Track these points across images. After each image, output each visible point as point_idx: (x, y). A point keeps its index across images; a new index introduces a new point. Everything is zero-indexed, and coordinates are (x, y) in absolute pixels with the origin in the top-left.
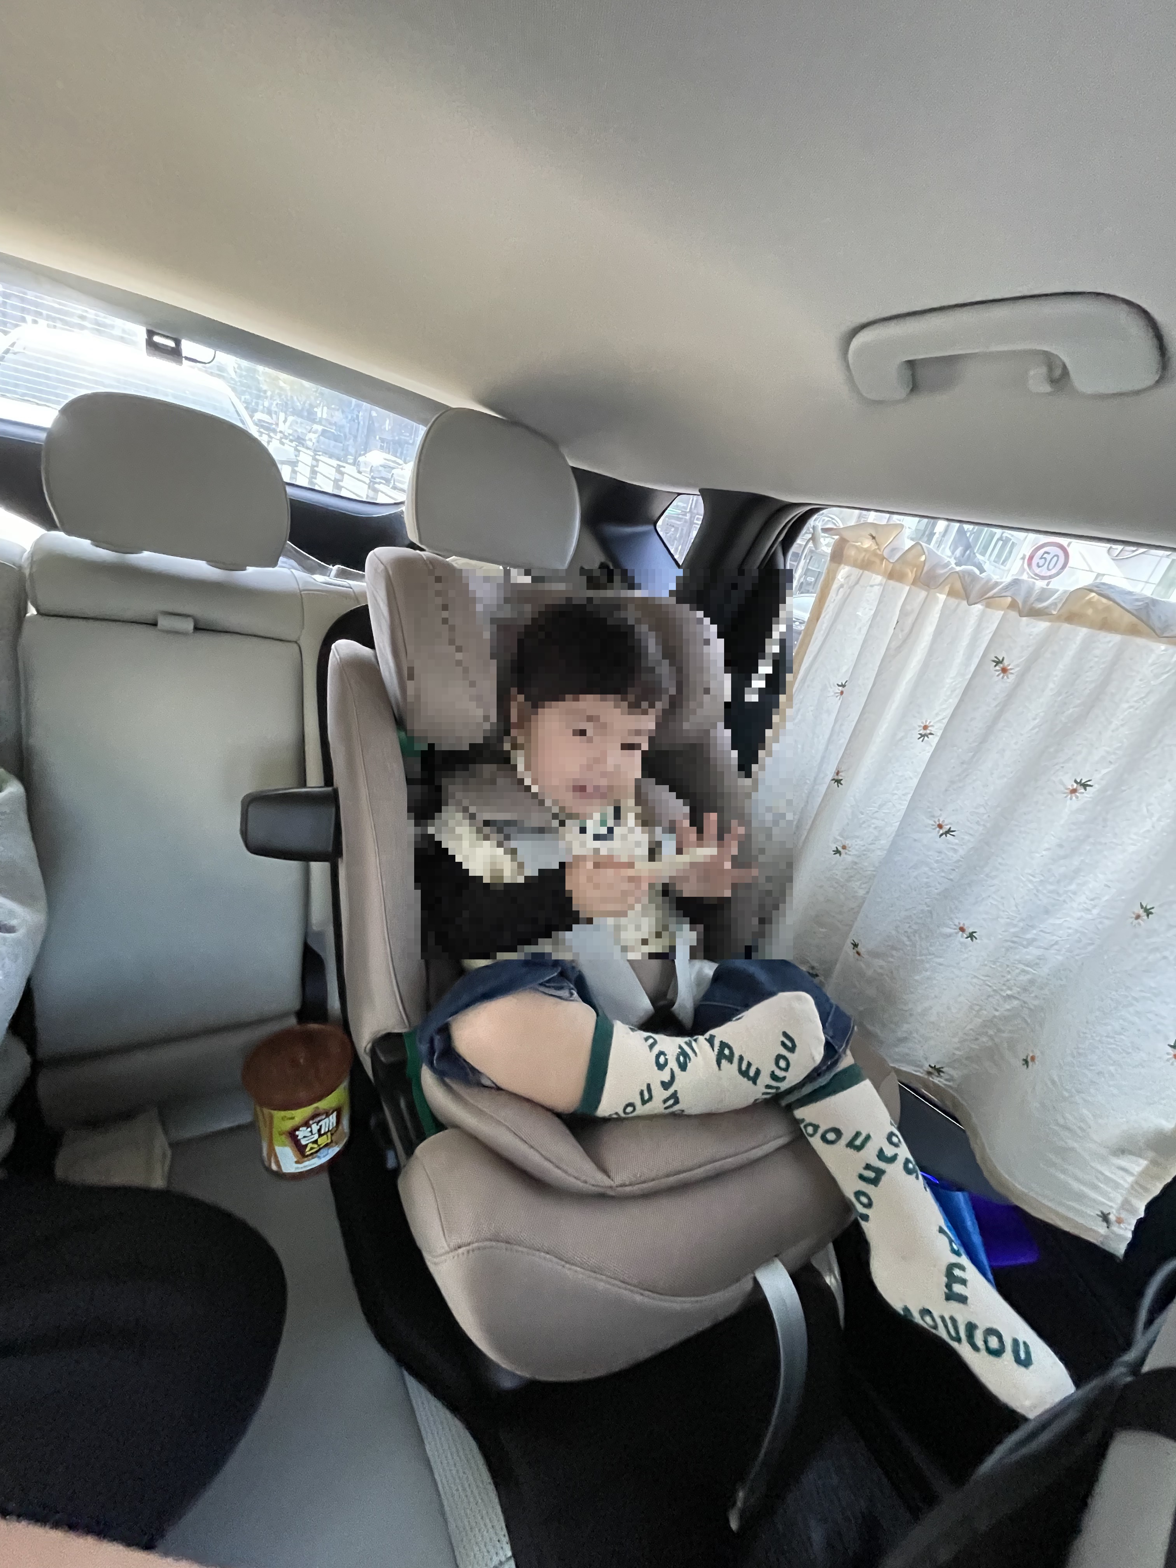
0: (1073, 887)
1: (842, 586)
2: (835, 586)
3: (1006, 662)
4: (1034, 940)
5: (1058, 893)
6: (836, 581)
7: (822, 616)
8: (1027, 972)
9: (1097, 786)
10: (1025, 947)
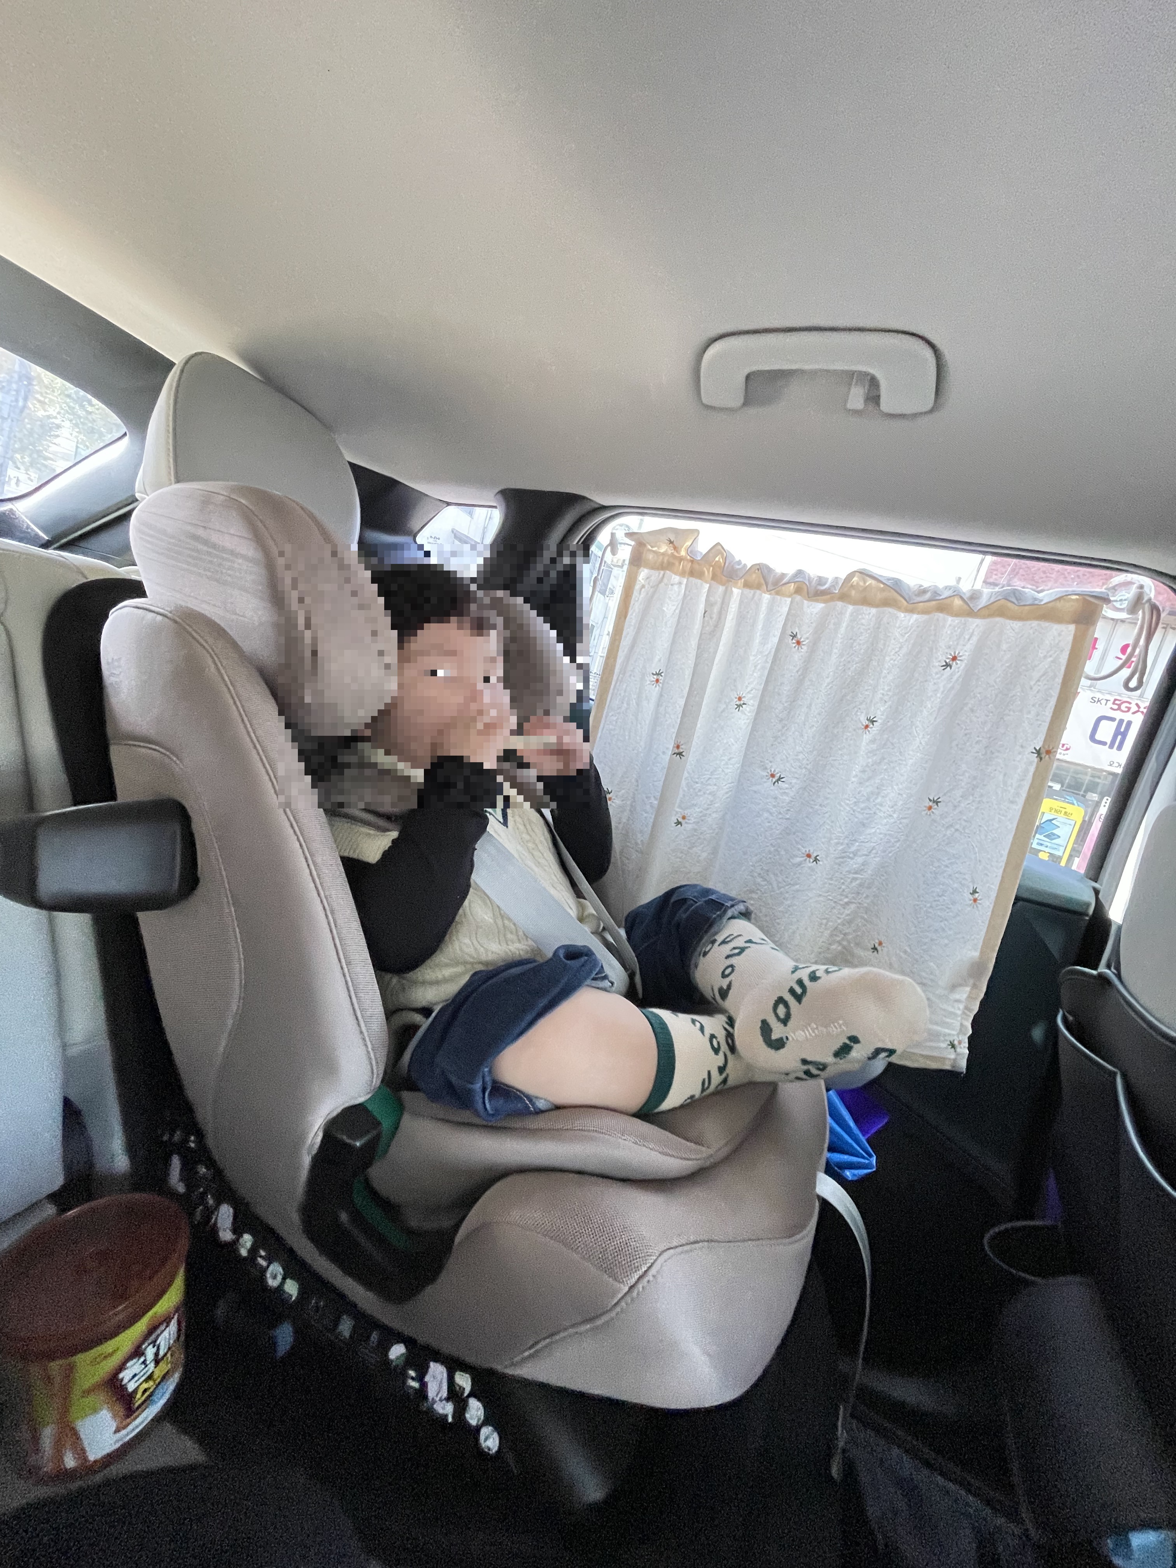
0: (879, 800)
1: (643, 586)
2: (637, 587)
3: (799, 636)
4: (858, 850)
5: (869, 809)
6: (638, 582)
7: (629, 614)
8: (856, 879)
9: (880, 721)
10: (852, 858)
